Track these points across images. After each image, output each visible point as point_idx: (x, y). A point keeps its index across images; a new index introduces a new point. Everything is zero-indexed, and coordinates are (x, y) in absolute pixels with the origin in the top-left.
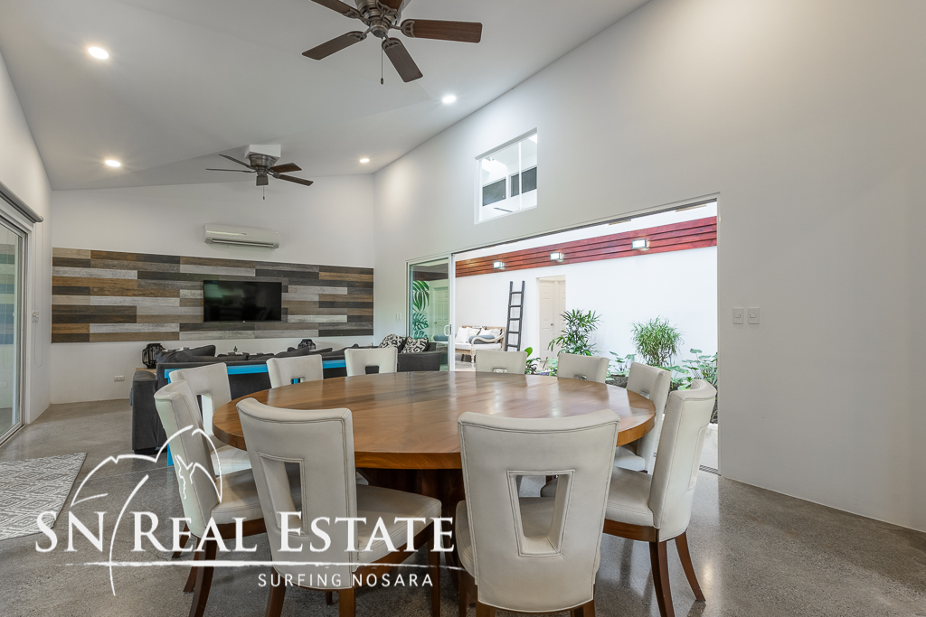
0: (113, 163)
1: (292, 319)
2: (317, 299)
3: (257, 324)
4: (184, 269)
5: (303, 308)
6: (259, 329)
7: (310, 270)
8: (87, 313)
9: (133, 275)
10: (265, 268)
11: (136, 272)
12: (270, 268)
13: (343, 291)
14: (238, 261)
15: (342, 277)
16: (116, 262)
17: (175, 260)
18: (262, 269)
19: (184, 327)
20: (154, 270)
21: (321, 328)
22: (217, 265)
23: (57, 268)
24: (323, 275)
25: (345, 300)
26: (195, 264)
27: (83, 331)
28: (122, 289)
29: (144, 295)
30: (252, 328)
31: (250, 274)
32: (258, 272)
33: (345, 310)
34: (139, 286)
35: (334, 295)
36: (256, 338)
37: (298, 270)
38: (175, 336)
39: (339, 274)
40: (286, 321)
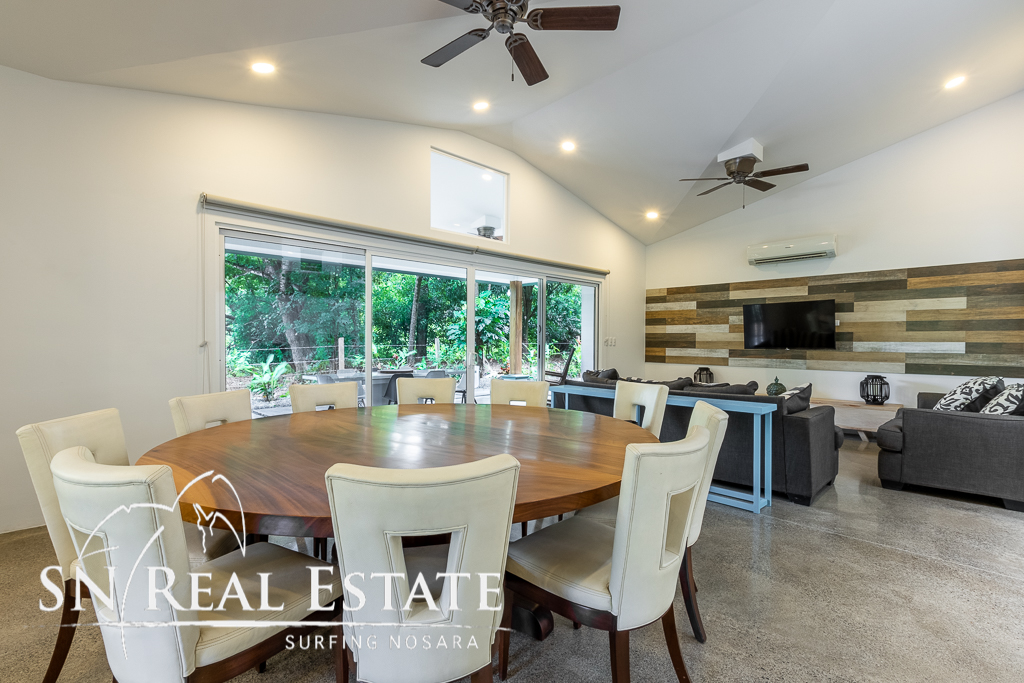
0: (652, 215)
1: (859, 346)
2: (903, 318)
3: (809, 352)
4: (734, 295)
5: (877, 331)
6: (812, 358)
7: (892, 278)
8: (665, 340)
9: (693, 305)
10: (821, 283)
11: (695, 302)
12: (828, 283)
13: (959, 303)
14: (787, 280)
15: (954, 281)
16: (682, 296)
17: (725, 287)
18: (815, 284)
19: (733, 353)
20: (709, 299)
21: (911, 361)
22: (764, 287)
23: (649, 305)
24: (913, 282)
25: (962, 318)
26: (743, 289)
27: (661, 354)
28: (685, 318)
29: (701, 323)
30: (803, 357)
31: (800, 293)
32: (811, 290)
33: (962, 334)
34: (698, 315)
35: (938, 311)
36: (808, 368)
37: (870, 279)
38: (724, 362)
39: (948, 278)
40: (850, 349)
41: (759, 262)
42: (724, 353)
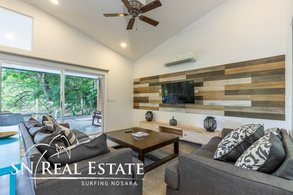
0: (124, 45)
1: (206, 102)
2: (223, 89)
3: (187, 105)
4: (161, 80)
5: (213, 96)
6: (188, 108)
7: (218, 70)
8: (139, 99)
10: (191, 73)
11: (148, 84)
12: (193, 73)
13: (248, 81)
14: (178, 73)
15: (245, 69)
16: (144, 81)
17: (157, 77)
18: (190, 75)
19: (160, 105)
20: (153, 82)
21: (227, 110)
22: (171, 76)
24: (228, 71)
25: (249, 88)
26: (164, 77)
27: (138, 105)
28: (146, 92)
29: (150, 92)
30: (184, 107)
31: (183, 78)
32: (188, 77)
33: (249, 96)
34: (149, 89)
35: (238, 85)
36: (186, 112)
37: (210, 71)
38: (157, 109)
39: (243, 68)
40: (202, 104)
41: (168, 65)
42: (157, 105)
